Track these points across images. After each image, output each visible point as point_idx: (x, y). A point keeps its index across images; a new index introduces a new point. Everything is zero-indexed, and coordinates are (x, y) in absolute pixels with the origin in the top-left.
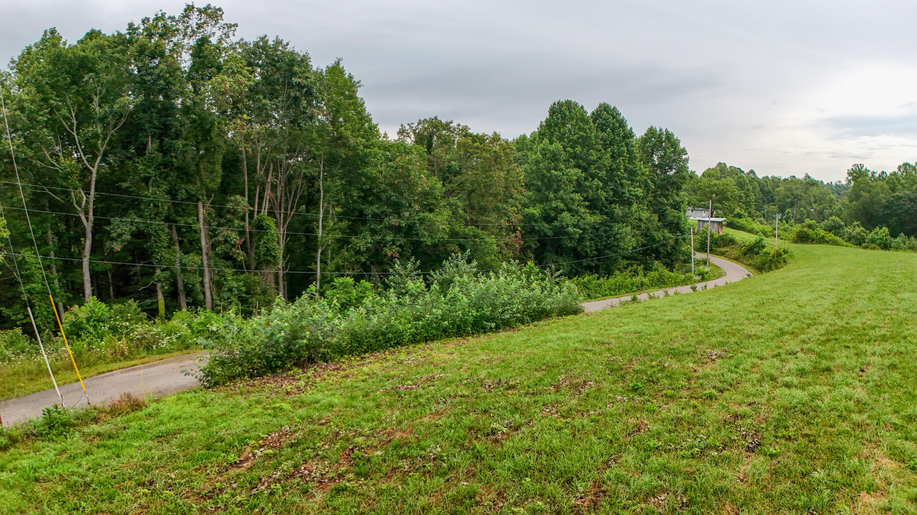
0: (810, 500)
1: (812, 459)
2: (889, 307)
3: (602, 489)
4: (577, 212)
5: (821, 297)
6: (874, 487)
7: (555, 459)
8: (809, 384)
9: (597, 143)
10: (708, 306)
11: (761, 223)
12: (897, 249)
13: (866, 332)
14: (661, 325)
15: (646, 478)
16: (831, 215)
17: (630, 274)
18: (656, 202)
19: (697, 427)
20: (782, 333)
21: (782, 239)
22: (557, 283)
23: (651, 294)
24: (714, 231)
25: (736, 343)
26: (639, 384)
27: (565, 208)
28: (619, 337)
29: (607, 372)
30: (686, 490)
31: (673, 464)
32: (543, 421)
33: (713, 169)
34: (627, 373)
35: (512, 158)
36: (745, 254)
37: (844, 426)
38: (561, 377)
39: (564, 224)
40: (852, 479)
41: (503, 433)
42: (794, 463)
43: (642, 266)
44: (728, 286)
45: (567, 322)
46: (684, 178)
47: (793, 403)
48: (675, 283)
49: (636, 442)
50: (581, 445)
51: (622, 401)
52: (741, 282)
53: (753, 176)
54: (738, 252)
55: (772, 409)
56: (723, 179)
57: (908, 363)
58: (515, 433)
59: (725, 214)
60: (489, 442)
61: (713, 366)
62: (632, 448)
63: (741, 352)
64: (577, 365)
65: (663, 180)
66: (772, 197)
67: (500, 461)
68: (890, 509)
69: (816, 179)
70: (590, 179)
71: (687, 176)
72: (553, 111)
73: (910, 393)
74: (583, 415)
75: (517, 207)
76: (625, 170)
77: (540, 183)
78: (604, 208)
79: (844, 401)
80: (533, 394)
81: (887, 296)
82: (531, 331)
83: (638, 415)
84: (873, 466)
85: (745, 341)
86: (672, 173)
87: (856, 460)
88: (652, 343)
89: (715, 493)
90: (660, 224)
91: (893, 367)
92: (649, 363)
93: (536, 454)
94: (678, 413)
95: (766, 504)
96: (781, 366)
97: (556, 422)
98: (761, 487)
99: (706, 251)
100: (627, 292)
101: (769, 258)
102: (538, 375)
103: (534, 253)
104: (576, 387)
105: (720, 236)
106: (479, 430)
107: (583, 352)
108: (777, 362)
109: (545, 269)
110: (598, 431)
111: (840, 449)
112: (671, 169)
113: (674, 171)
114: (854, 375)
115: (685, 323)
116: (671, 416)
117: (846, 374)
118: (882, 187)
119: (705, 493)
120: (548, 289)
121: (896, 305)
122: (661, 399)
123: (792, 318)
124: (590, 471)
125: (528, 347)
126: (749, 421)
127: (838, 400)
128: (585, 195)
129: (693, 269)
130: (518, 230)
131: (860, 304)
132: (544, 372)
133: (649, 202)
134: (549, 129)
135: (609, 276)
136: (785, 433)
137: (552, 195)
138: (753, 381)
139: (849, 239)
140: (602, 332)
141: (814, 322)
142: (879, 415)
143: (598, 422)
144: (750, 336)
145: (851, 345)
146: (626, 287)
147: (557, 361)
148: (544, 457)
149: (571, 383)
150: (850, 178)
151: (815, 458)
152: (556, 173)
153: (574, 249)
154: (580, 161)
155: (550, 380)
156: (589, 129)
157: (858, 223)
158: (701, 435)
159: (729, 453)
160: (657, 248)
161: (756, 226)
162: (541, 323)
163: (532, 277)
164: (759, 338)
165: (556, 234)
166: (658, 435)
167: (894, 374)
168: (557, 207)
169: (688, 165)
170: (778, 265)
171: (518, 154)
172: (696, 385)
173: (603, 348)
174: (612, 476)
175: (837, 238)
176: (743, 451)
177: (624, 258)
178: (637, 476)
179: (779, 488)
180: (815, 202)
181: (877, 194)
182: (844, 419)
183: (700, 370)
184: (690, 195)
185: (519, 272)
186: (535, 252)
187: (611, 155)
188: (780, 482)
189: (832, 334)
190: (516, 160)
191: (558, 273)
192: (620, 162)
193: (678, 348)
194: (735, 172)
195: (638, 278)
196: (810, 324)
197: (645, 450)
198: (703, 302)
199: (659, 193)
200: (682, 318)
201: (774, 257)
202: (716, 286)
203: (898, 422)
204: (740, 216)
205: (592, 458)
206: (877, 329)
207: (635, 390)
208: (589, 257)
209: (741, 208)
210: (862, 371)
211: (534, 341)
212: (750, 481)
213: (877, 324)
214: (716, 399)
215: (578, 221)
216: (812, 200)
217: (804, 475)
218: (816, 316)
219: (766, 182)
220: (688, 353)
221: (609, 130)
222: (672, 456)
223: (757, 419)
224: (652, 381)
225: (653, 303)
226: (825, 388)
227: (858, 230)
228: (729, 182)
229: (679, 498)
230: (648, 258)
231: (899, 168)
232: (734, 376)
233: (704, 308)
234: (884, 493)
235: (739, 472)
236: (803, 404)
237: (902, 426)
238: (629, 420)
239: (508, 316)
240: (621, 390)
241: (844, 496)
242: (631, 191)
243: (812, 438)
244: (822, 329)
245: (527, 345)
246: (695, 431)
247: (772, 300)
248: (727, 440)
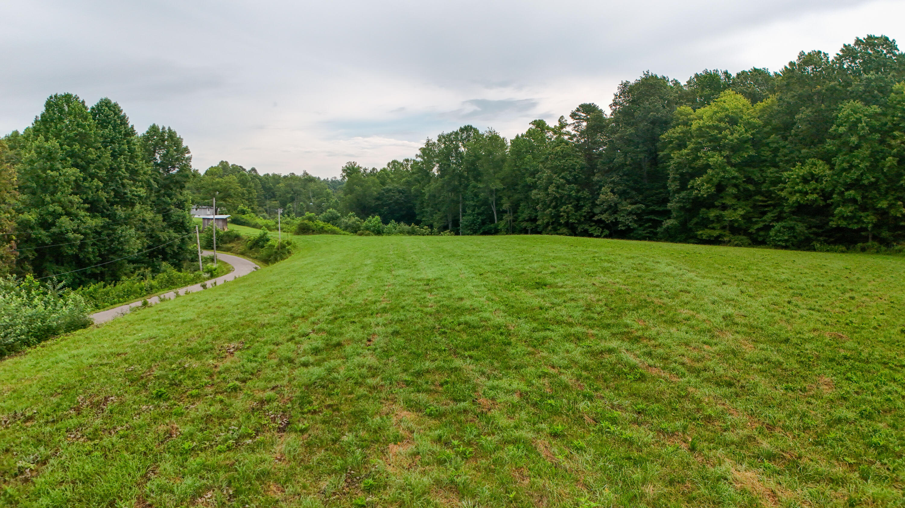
0: (346, 462)
1: (339, 425)
2: (386, 284)
3: (147, 503)
4: (76, 216)
5: (324, 281)
6: (400, 437)
7: (92, 485)
8: (324, 360)
9: (96, 141)
10: (219, 302)
11: (265, 218)
12: (389, 233)
13: (369, 307)
14: (176, 326)
15: (189, 481)
16: (329, 207)
17: (138, 278)
18: (159, 201)
19: (228, 420)
20: (293, 318)
21: (284, 232)
22: (61, 296)
23: (162, 296)
24: (219, 228)
25: (251, 334)
26: (162, 389)
27: (64, 212)
28: (134, 346)
29: (127, 383)
30: (230, 482)
31: (211, 461)
32: (70, 449)
33: (215, 168)
34: (148, 380)
35: (4, 158)
36: (251, 248)
37: (362, 391)
38: (79, 398)
39: (63, 229)
40: (378, 435)
41: (31, 470)
42: (324, 433)
43: (150, 269)
44: (237, 280)
45: (77, 338)
46: (187, 176)
47: (312, 380)
48: (185, 282)
49: (170, 448)
50: (115, 464)
51: (148, 410)
52: (249, 275)
53: (255, 174)
54: (244, 246)
55: (295, 389)
56: (226, 177)
57: (409, 328)
58: (44, 467)
59: (229, 211)
60: (19, 483)
61: (233, 359)
62: (167, 455)
63: (258, 341)
64: (95, 382)
65: (166, 179)
66: (273, 193)
67: (36, 500)
68: (418, 453)
69: (314, 176)
70: (90, 179)
71: (190, 175)
72: (49, 105)
73: (414, 353)
74: (110, 433)
75: (11, 213)
76: (127, 169)
77: (34, 185)
78: (105, 211)
79: (357, 369)
80: (53, 422)
81: (383, 274)
82: (39, 353)
83: (167, 421)
84: (394, 420)
85: (260, 331)
86: (174, 171)
87: (378, 418)
88: (169, 346)
89: (258, 478)
90: (165, 224)
91: (396, 333)
92: (168, 366)
93: (72, 485)
94: (206, 411)
95: (307, 476)
96: (296, 349)
97: (84, 446)
98: (299, 461)
99: (213, 249)
100: (137, 298)
101: (274, 250)
102: (55, 400)
103: (32, 265)
104: (97, 406)
105: (226, 233)
106: (6, 472)
107: (99, 367)
108: (292, 345)
109: (46, 282)
110: (130, 446)
111: (362, 411)
112: (174, 167)
113: (177, 169)
114: (363, 345)
115: (199, 321)
116: (200, 415)
117: (355, 346)
118: (373, 182)
119: (248, 479)
120: (52, 304)
121: (392, 281)
122: (187, 400)
123: (301, 303)
124: (130, 488)
125: (39, 371)
126: (275, 404)
127: (352, 370)
128: (85, 197)
129: (201, 267)
130: (12, 239)
131: (360, 283)
132: (61, 396)
133: (153, 202)
134: (44, 125)
135: (116, 282)
136: (310, 408)
137: (48, 199)
138: (272, 367)
139: (346, 228)
140: (115, 342)
141: (321, 304)
142: (390, 375)
143: (127, 436)
144: (264, 325)
145: (356, 320)
146: (135, 292)
147: (73, 381)
148: (80, 485)
149: (91, 402)
150: (344, 174)
151: (341, 424)
152: (52, 173)
153: (76, 256)
154: (79, 160)
155: (68, 403)
156: (89, 125)
157: (353, 213)
158: (233, 427)
159: (262, 438)
160: (163, 249)
161: (260, 221)
162: (49, 342)
163: (33, 292)
164: (272, 325)
165: (55, 241)
166: (191, 436)
167: (398, 340)
168: (54, 211)
169: (191, 163)
170: (283, 256)
171: (11, 153)
172: (219, 380)
173: (119, 359)
174: (154, 488)
175: (335, 228)
176: (275, 432)
177: (129, 262)
178: (178, 482)
179: (315, 458)
180: (313, 196)
181: (369, 187)
182: (360, 385)
183: (221, 365)
184: (194, 193)
185: (18, 289)
186: (33, 263)
187: (111, 153)
188: (314, 453)
189: (338, 313)
190: (9, 159)
191: (61, 285)
192: (121, 161)
193: (196, 347)
194: (237, 170)
195: (146, 282)
196: (318, 307)
197: (181, 454)
198: (214, 299)
199: (163, 192)
200: (196, 316)
201: (278, 249)
202: (225, 281)
203: (408, 378)
204: (243, 212)
205: (129, 475)
206: (378, 304)
207: (159, 396)
208: (92, 263)
209: (245, 205)
210: (369, 341)
211: (44, 363)
212: (287, 459)
213: (377, 299)
214: (241, 390)
215: (78, 226)
216: (311, 195)
217: (334, 441)
218: (322, 299)
219: (267, 179)
220: (206, 351)
221: (110, 126)
222: (209, 453)
223: (283, 401)
224: (175, 384)
225: (164, 306)
226: (339, 361)
227: (353, 219)
228: (231, 180)
229: (225, 492)
230: (155, 259)
231: (389, 165)
232: (254, 365)
233: (217, 304)
234: (411, 440)
235: (275, 453)
236: (322, 379)
237: (412, 381)
238: (159, 428)
239: (12, 340)
240: (145, 399)
241: (375, 452)
242: (133, 191)
243: (335, 407)
244: (329, 310)
245: (37, 369)
246: (226, 424)
247: (281, 288)
248: (258, 426)
